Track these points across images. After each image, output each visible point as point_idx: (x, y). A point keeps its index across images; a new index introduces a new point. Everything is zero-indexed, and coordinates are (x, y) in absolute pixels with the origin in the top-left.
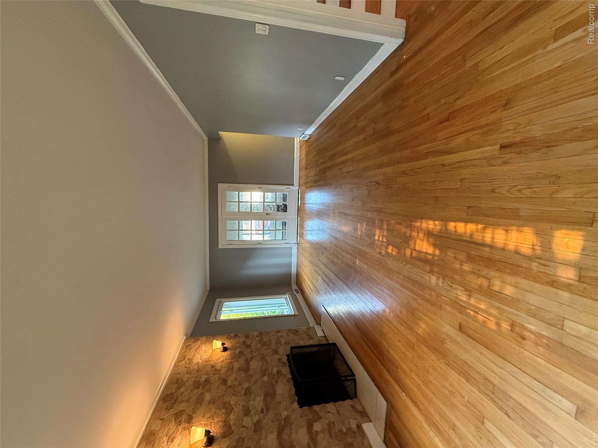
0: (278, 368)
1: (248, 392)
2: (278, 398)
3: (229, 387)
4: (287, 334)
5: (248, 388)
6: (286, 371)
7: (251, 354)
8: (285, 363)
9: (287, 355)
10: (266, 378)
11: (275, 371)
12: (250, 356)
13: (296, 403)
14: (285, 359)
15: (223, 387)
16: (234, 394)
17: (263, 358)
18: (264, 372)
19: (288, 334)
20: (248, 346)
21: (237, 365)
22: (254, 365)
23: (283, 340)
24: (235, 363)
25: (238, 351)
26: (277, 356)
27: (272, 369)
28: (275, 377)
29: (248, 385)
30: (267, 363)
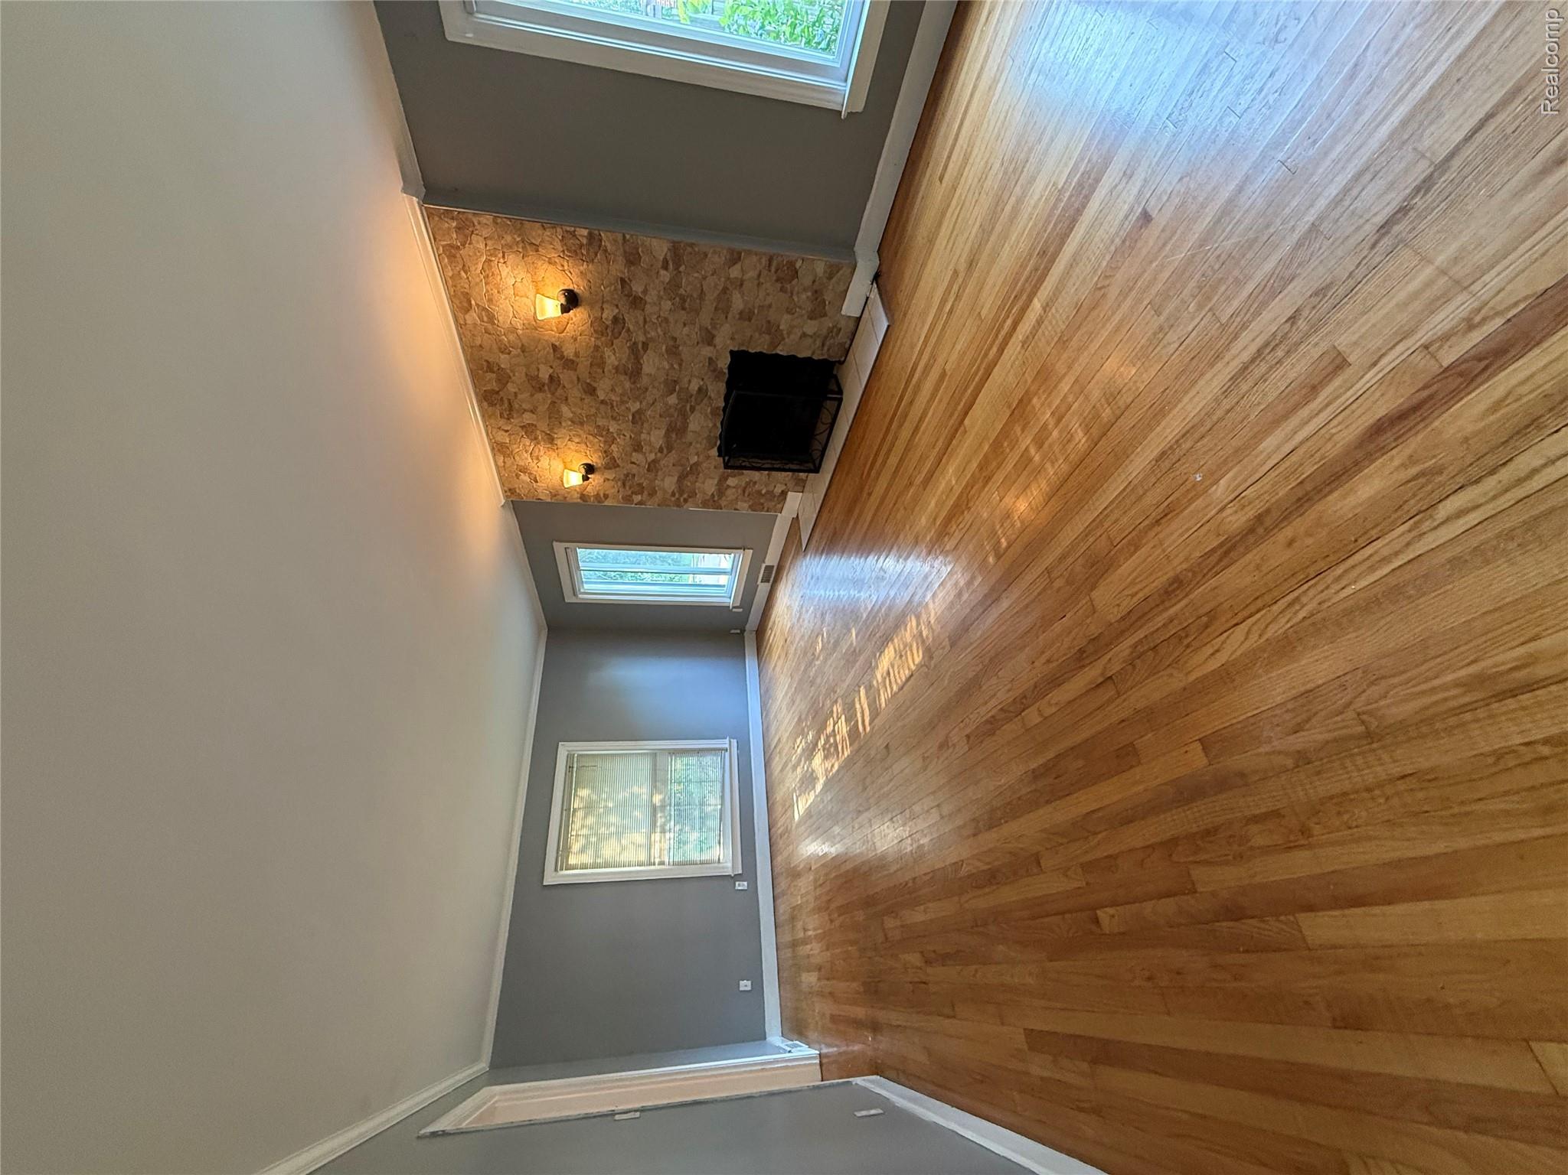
0: (702, 383)
1: (638, 418)
2: (690, 437)
3: (602, 402)
4: (759, 275)
5: (639, 412)
6: (717, 391)
7: (645, 333)
8: (721, 372)
9: (732, 352)
10: (672, 400)
11: (694, 387)
12: (642, 338)
13: (716, 449)
14: (724, 362)
15: (588, 399)
16: (614, 418)
17: (673, 351)
18: (671, 386)
19: (762, 280)
20: (637, 302)
21: (611, 359)
22: (652, 364)
23: (738, 302)
24: (608, 352)
25: (608, 314)
26: (707, 351)
27: (690, 381)
28: (693, 399)
29: (637, 406)
30: (680, 365)
